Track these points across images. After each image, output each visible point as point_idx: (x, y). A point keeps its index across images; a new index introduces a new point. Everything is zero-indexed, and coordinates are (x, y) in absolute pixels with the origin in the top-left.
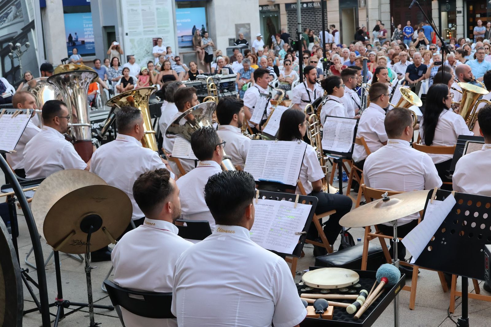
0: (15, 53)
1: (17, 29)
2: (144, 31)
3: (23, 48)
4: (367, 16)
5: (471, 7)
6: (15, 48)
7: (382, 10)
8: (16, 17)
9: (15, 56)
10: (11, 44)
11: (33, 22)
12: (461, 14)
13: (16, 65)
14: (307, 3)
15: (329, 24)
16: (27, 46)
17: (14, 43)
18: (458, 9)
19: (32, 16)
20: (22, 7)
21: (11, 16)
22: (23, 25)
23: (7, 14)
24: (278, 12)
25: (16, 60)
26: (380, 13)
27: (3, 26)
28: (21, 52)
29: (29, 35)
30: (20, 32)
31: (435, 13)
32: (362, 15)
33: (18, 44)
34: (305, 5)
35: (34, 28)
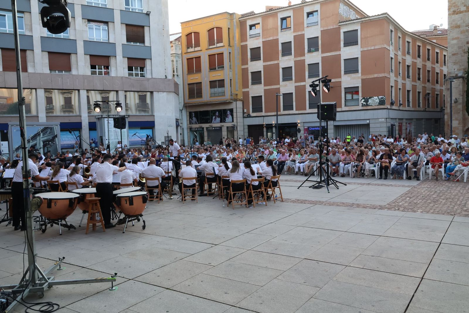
0: (49, 146)
1: (50, 137)
2: (114, 139)
3: (52, 144)
4: (237, 134)
5: (281, 131)
6: (49, 144)
7: (245, 131)
8: (50, 133)
9: (49, 147)
10: (47, 142)
11: (57, 135)
12: (275, 134)
13: (49, 150)
14: (214, 127)
15: (223, 137)
16: (54, 143)
17: (49, 142)
18: (274, 132)
19: (56, 133)
20: (53, 129)
21: (48, 132)
22: (53, 136)
23: (47, 132)
24: (203, 130)
25: (49, 148)
26: (244, 132)
27: (45, 136)
28: (51, 146)
29: (55, 140)
30: (51, 138)
31: (265, 133)
32: (235, 133)
33: (50, 143)
34: (214, 128)
35: (57, 137)
